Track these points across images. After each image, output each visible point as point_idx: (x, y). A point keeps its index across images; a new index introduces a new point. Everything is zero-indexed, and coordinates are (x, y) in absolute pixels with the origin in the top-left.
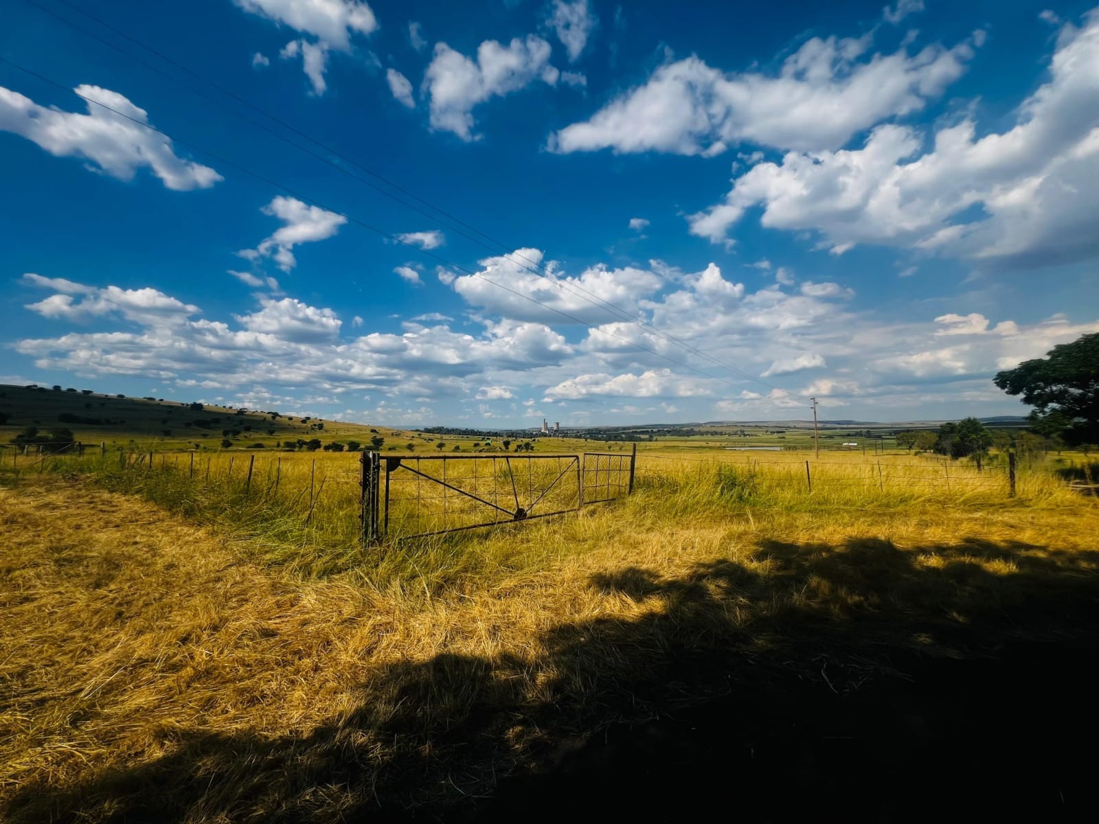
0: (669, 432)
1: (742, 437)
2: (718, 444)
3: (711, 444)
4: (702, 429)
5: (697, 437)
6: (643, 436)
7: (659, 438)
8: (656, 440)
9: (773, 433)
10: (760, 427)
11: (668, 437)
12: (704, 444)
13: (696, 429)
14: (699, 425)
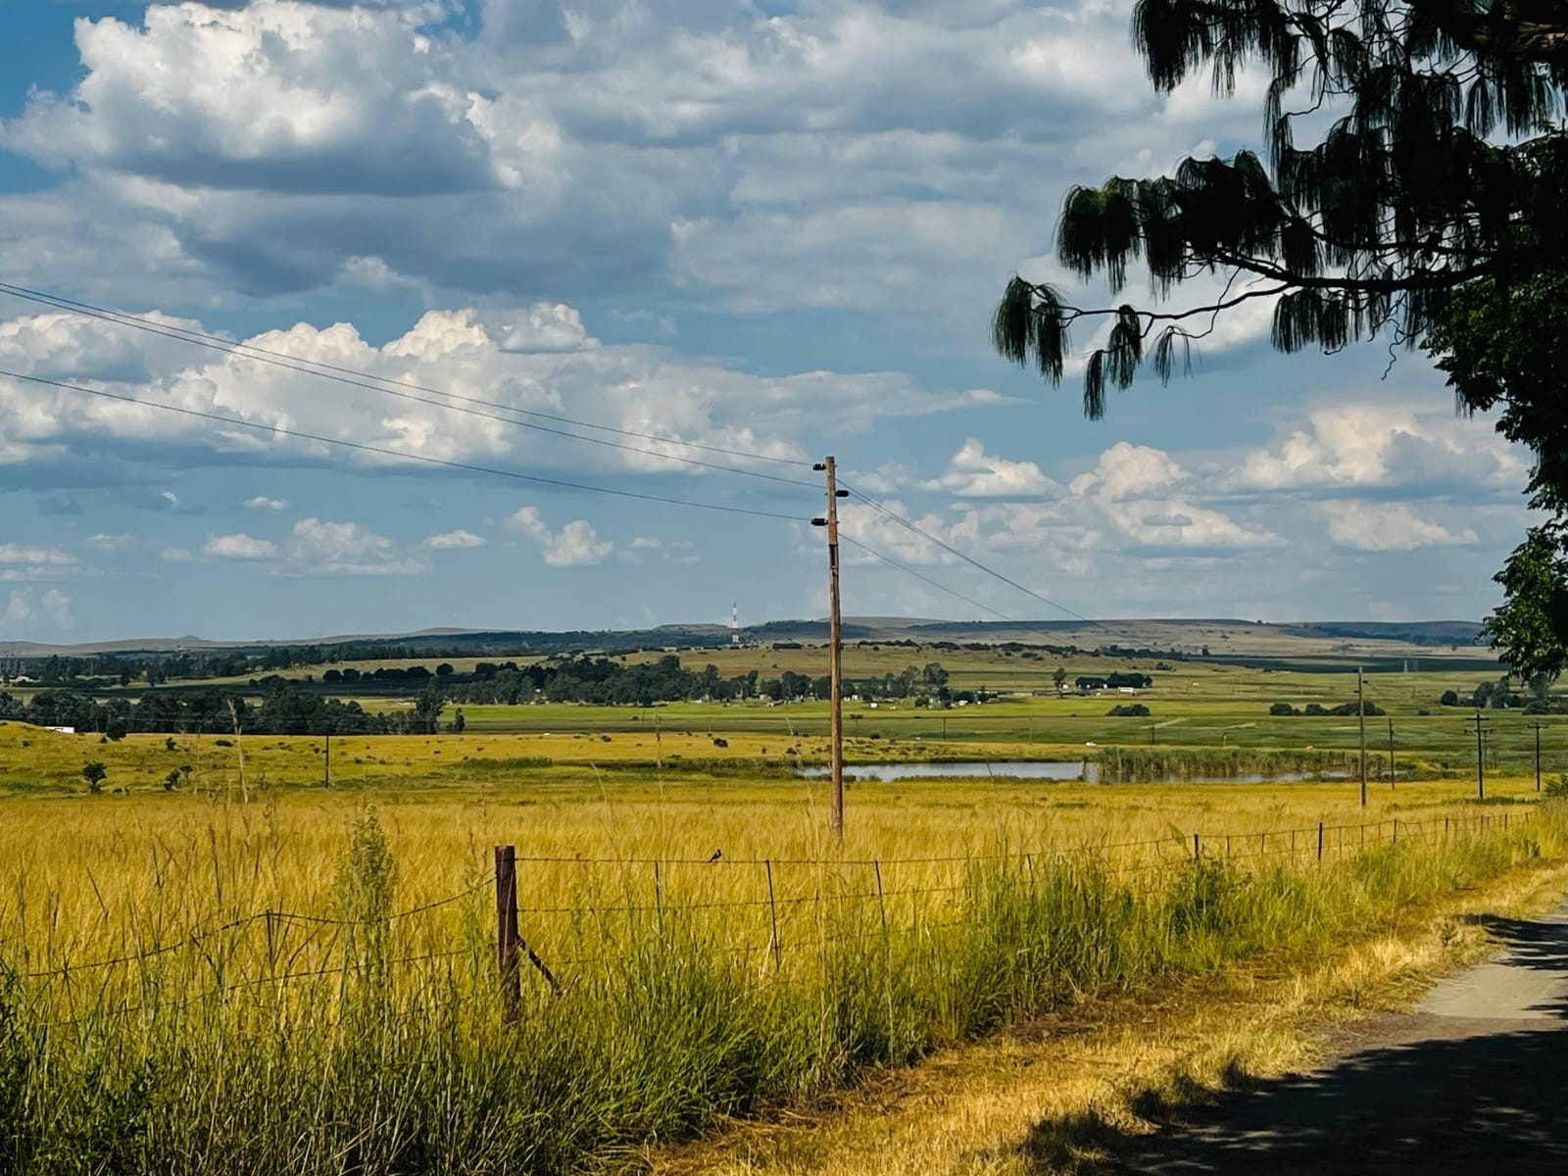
0: (538, 675)
1: (934, 708)
2: (777, 749)
3: (742, 747)
4: (729, 665)
5: (696, 708)
6: (372, 705)
7: (473, 712)
8: (459, 727)
9: (1088, 684)
10: (1030, 653)
11: (532, 709)
12: (701, 747)
13: (694, 662)
14: (714, 640)
